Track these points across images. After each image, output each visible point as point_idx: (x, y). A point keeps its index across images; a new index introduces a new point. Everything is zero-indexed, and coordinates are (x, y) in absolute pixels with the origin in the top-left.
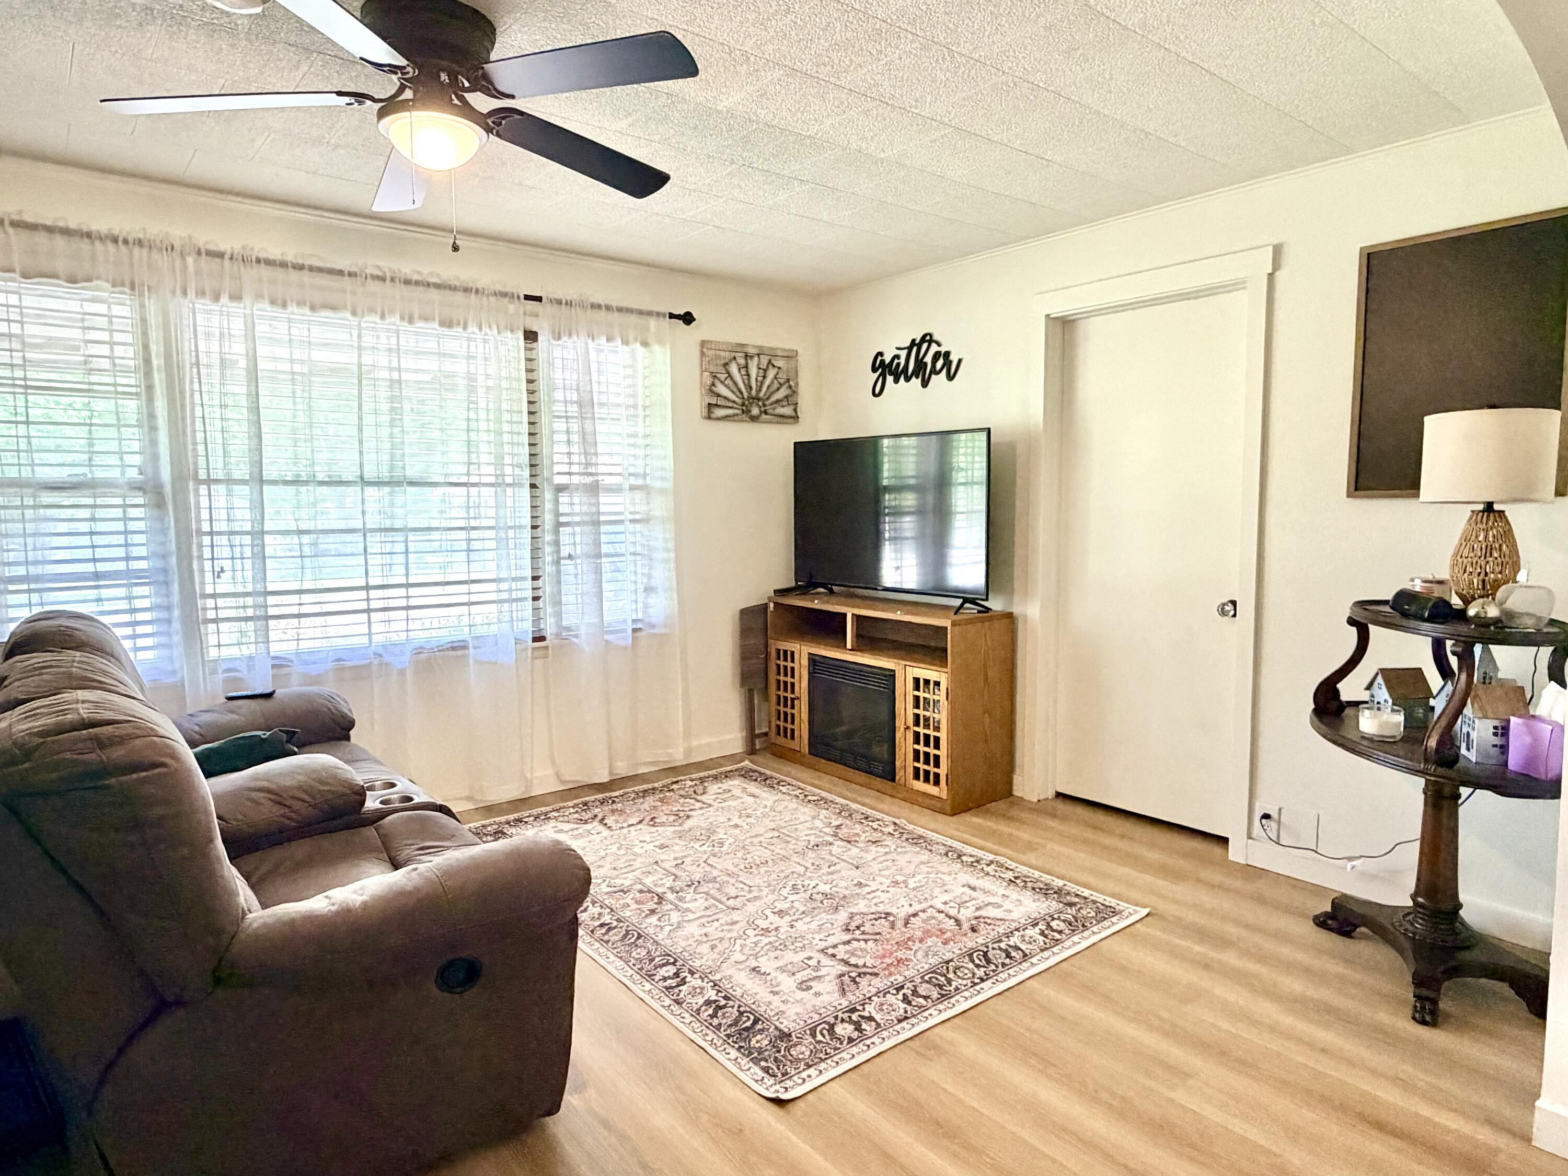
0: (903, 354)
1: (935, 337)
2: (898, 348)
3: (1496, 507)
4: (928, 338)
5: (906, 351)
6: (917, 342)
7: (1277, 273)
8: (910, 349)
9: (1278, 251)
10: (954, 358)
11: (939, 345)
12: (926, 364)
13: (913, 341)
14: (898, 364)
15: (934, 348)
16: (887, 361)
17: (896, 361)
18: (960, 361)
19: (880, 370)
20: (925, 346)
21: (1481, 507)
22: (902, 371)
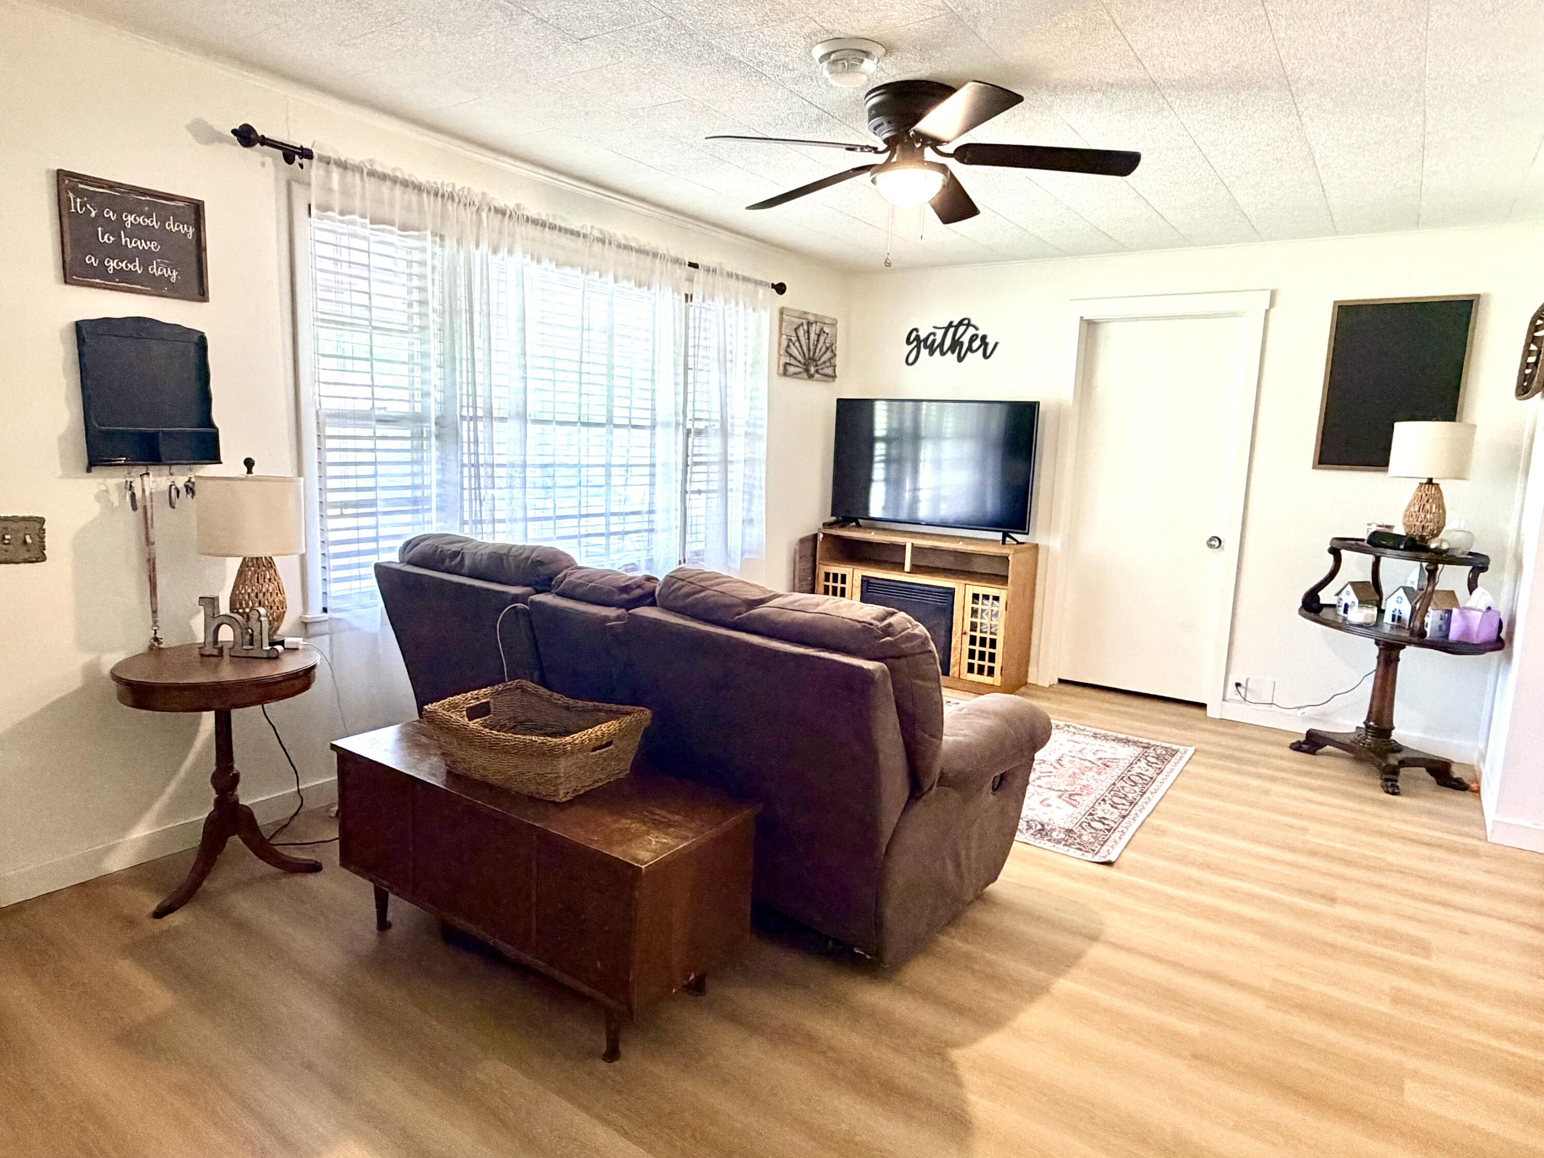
0: (940, 333)
1: (972, 322)
2: (935, 327)
3: (1434, 481)
4: (966, 322)
5: (943, 331)
6: (955, 324)
7: (1272, 310)
8: (947, 329)
9: (1273, 294)
10: (991, 341)
11: (976, 329)
12: (962, 344)
13: (951, 323)
14: (934, 341)
15: (971, 331)
16: (922, 337)
17: (932, 338)
18: (996, 344)
19: (915, 343)
20: (962, 329)
21: (1425, 481)
22: (938, 346)
